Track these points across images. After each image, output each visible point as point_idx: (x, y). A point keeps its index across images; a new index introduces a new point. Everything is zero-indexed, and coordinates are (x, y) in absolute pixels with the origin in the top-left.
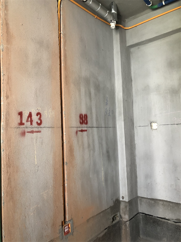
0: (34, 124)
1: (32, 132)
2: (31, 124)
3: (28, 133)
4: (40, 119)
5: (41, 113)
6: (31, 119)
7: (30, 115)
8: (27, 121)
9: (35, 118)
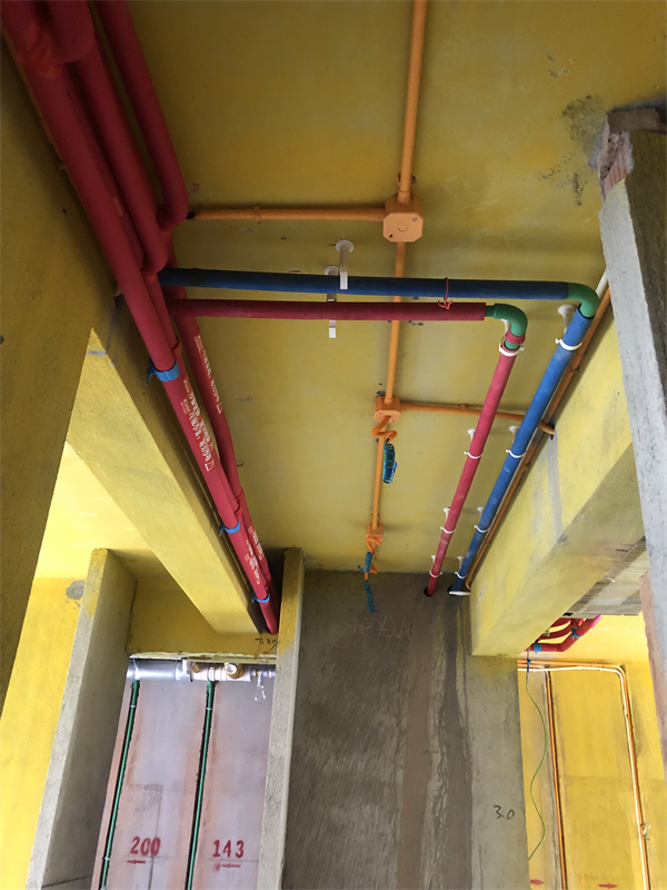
0: (233, 855)
1: (229, 866)
2: (229, 855)
4: (241, 849)
5: (243, 841)
6: (229, 849)
7: (229, 845)
8: (224, 852)
9: (235, 848)
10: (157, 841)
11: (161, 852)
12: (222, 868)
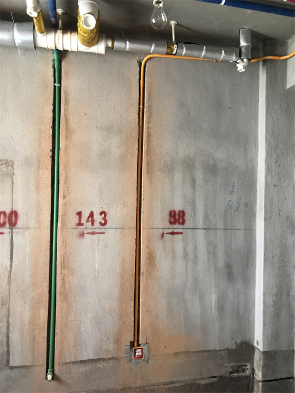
0: (97, 224)
1: (93, 233)
2: (93, 224)
3: (88, 235)
4: (104, 219)
5: (106, 211)
6: (92, 219)
7: (92, 215)
8: (88, 221)
9: (98, 218)
10: (14, 214)
11: (20, 223)
12: (86, 235)
